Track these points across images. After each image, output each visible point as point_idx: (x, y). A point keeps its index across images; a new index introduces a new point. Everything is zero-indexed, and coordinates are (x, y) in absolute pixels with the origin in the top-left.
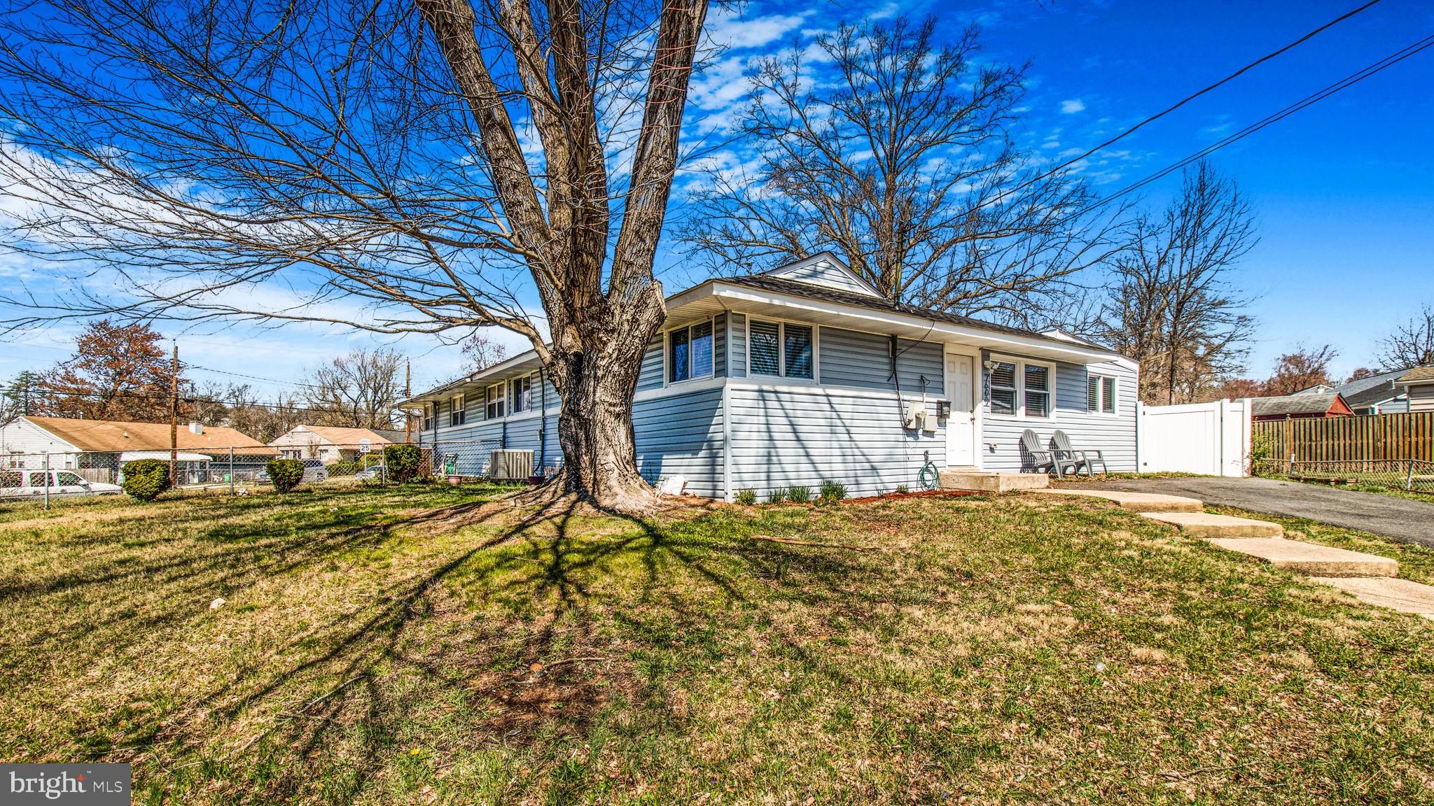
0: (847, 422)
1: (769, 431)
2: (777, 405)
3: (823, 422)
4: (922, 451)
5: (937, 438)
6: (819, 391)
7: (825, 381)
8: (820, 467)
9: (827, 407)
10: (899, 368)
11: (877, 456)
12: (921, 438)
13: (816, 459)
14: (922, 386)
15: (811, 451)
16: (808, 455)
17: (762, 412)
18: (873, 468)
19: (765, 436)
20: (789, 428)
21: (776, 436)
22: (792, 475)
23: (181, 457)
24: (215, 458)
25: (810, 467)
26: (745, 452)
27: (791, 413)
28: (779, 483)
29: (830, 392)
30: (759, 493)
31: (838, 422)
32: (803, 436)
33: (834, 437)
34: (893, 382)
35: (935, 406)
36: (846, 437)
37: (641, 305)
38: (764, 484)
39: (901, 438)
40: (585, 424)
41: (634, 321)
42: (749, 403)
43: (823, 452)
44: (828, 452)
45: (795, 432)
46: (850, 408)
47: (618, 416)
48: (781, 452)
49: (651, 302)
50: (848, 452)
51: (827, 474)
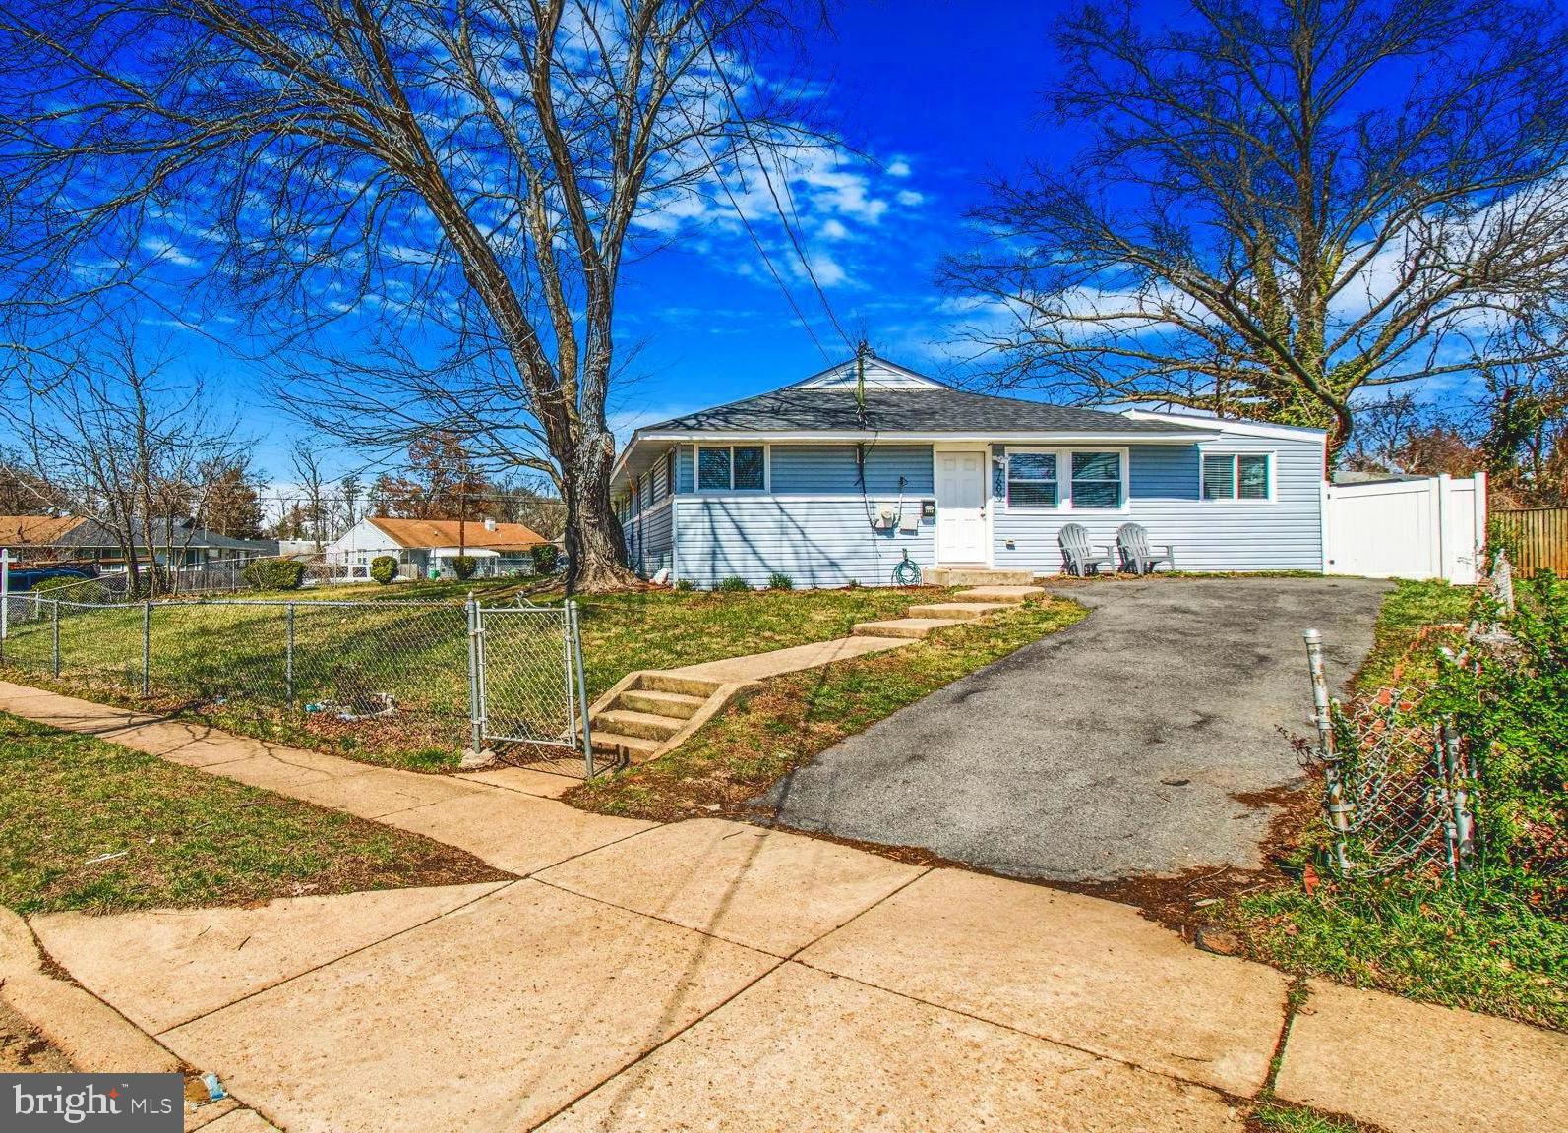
0: (800, 524)
1: (714, 534)
2: (722, 512)
3: (772, 525)
4: (900, 548)
5: (920, 536)
6: (769, 499)
7: (776, 490)
8: (768, 562)
9: (778, 512)
10: (866, 473)
11: (836, 553)
12: (898, 535)
13: (764, 556)
14: (901, 486)
15: (759, 550)
16: (755, 553)
17: (707, 519)
18: (833, 564)
19: (711, 538)
20: (735, 531)
21: (721, 537)
22: (737, 569)
23: (468, 553)
24: (502, 553)
25: (758, 563)
26: (691, 550)
27: (737, 519)
28: (724, 575)
29: (779, 499)
30: (704, 582)
31: (790, 524)
32: (750, 537)
33: (785, 537)
34: (861, 486)
35: (920, 505)
36: (800, 537)
37: (593, 452)
38: (709, 575)
39: (870, 536)
40: (577, 532)
41: (591, 463)
42: (693, 513)
43: (773, 550)
44: (778, 550)
45: (741, 534)
46: (803, 512)
47: (594, 526)
48: (726, 550)
49: (598, 448)
50: (803, 550)
51: (778, 569)
